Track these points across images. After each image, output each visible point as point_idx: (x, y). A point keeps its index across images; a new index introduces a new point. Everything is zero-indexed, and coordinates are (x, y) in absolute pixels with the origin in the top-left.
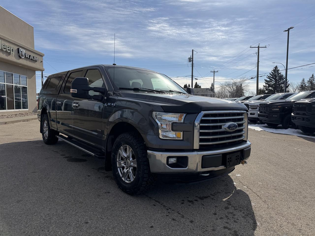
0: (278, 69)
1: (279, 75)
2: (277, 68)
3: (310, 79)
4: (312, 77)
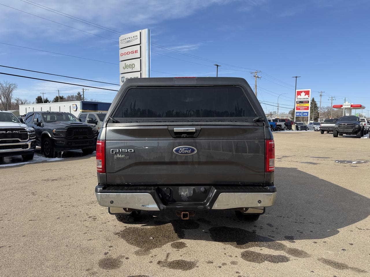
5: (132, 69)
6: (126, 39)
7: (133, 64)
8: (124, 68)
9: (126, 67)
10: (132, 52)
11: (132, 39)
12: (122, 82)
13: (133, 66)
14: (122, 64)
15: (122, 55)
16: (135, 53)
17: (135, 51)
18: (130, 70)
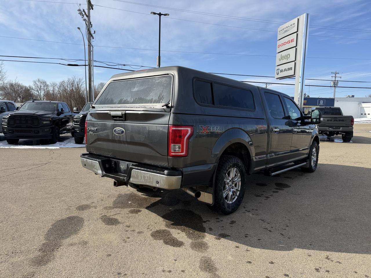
5: (287, 60)
6: (283, 29)
7: (288, 55)
8: (280, 60)
9: (282, 58)
10: (289, 42)
11: (289, 27)
12: (277, 74)
13: (288, 57)
14: (279, 56)
15: (279, 46)
16: (291, 42)
17: (291, 40)
18: (285, 61)
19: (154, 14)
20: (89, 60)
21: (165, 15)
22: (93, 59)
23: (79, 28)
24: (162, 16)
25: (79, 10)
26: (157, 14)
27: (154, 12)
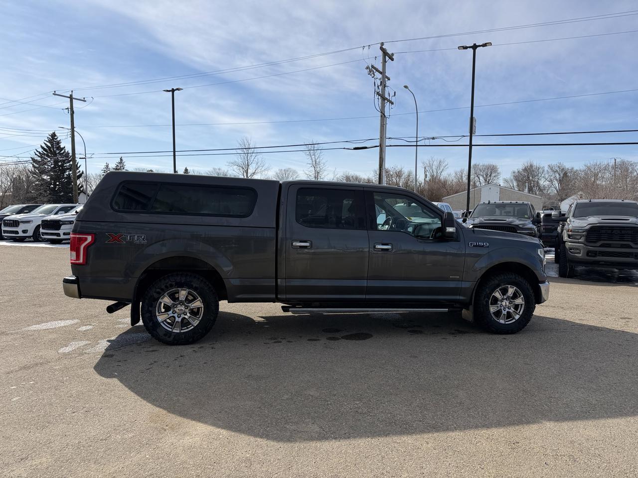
0: (58, 139)
1: (62, 152)
2: (56, 137)
3: (117, 166)
4: (120, 163)
19: (464, 49)
20: (381, 138)
21: (485, 45)
22: (385, 136)
23: (406, 87)
24: (478, 48)
25: (367, 68)
26: (470, 47)
27: (463, 47)
